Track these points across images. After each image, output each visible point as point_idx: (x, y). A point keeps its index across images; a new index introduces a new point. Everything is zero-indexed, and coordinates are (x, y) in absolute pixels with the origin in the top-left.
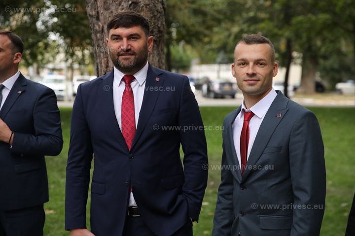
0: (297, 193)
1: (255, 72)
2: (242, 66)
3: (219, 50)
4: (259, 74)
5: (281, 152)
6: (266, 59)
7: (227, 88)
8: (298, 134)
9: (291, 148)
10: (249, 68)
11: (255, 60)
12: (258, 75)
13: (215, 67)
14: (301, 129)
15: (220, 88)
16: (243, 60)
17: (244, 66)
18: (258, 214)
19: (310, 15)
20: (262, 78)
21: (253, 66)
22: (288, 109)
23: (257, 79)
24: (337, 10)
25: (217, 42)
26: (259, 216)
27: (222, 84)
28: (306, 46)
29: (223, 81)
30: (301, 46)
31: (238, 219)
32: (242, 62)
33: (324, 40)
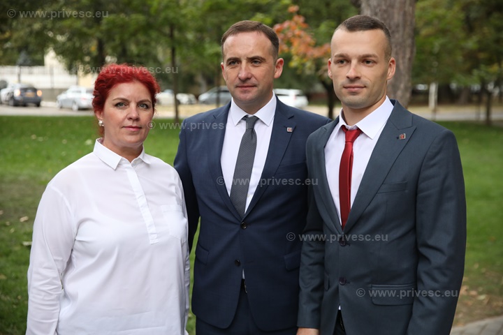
0: (424, 251)
1: (359, 75)
2: (340, 64)
3: (20, 50)
4: (365, 77)
5: (406, 191)
6: (376, 54)
7: (30, 94)
8: (434, 165)
9: (422, 185)
10: (350, 68)
11: (360, 56)
12: (363, 79)
13: (16, 69)
14: (438, 158)
15: (21, 95)
16: (341, 56)
17: (342, 65)
18: (369, 283)
19: (122, 16)
20: (369, 83)
21: (356, 66)
22: (415, 127)
23: (362, 85)
24: (152, 11)
25: (16, 41)
26: (370, 285)
27: (24, 90)
28: (119, 49)
29: (24, 86)
30: (114, 49)
31: (337, 289)
32: (341, 58)
33: (137, 44)
